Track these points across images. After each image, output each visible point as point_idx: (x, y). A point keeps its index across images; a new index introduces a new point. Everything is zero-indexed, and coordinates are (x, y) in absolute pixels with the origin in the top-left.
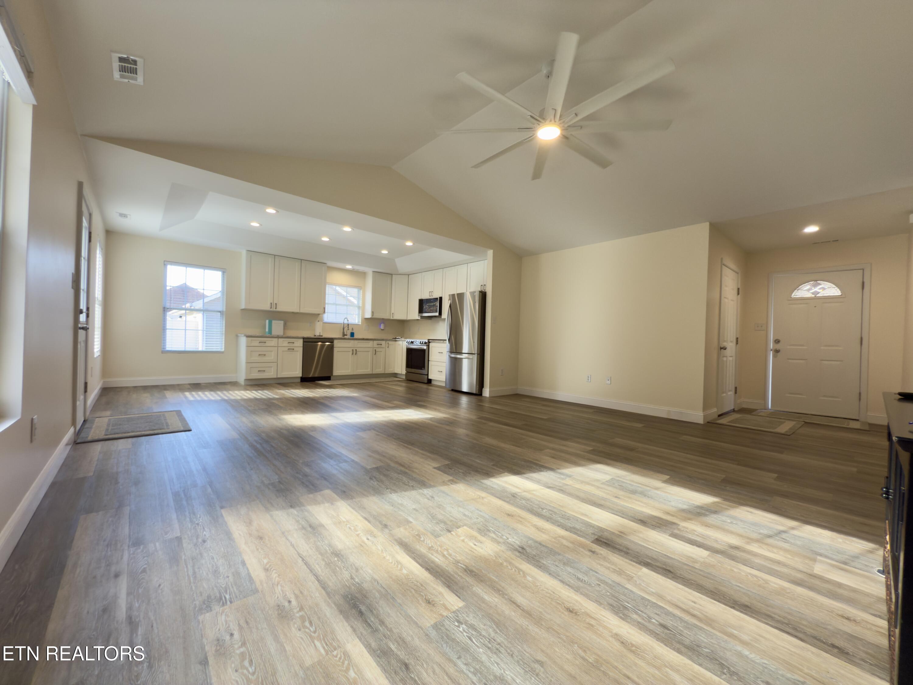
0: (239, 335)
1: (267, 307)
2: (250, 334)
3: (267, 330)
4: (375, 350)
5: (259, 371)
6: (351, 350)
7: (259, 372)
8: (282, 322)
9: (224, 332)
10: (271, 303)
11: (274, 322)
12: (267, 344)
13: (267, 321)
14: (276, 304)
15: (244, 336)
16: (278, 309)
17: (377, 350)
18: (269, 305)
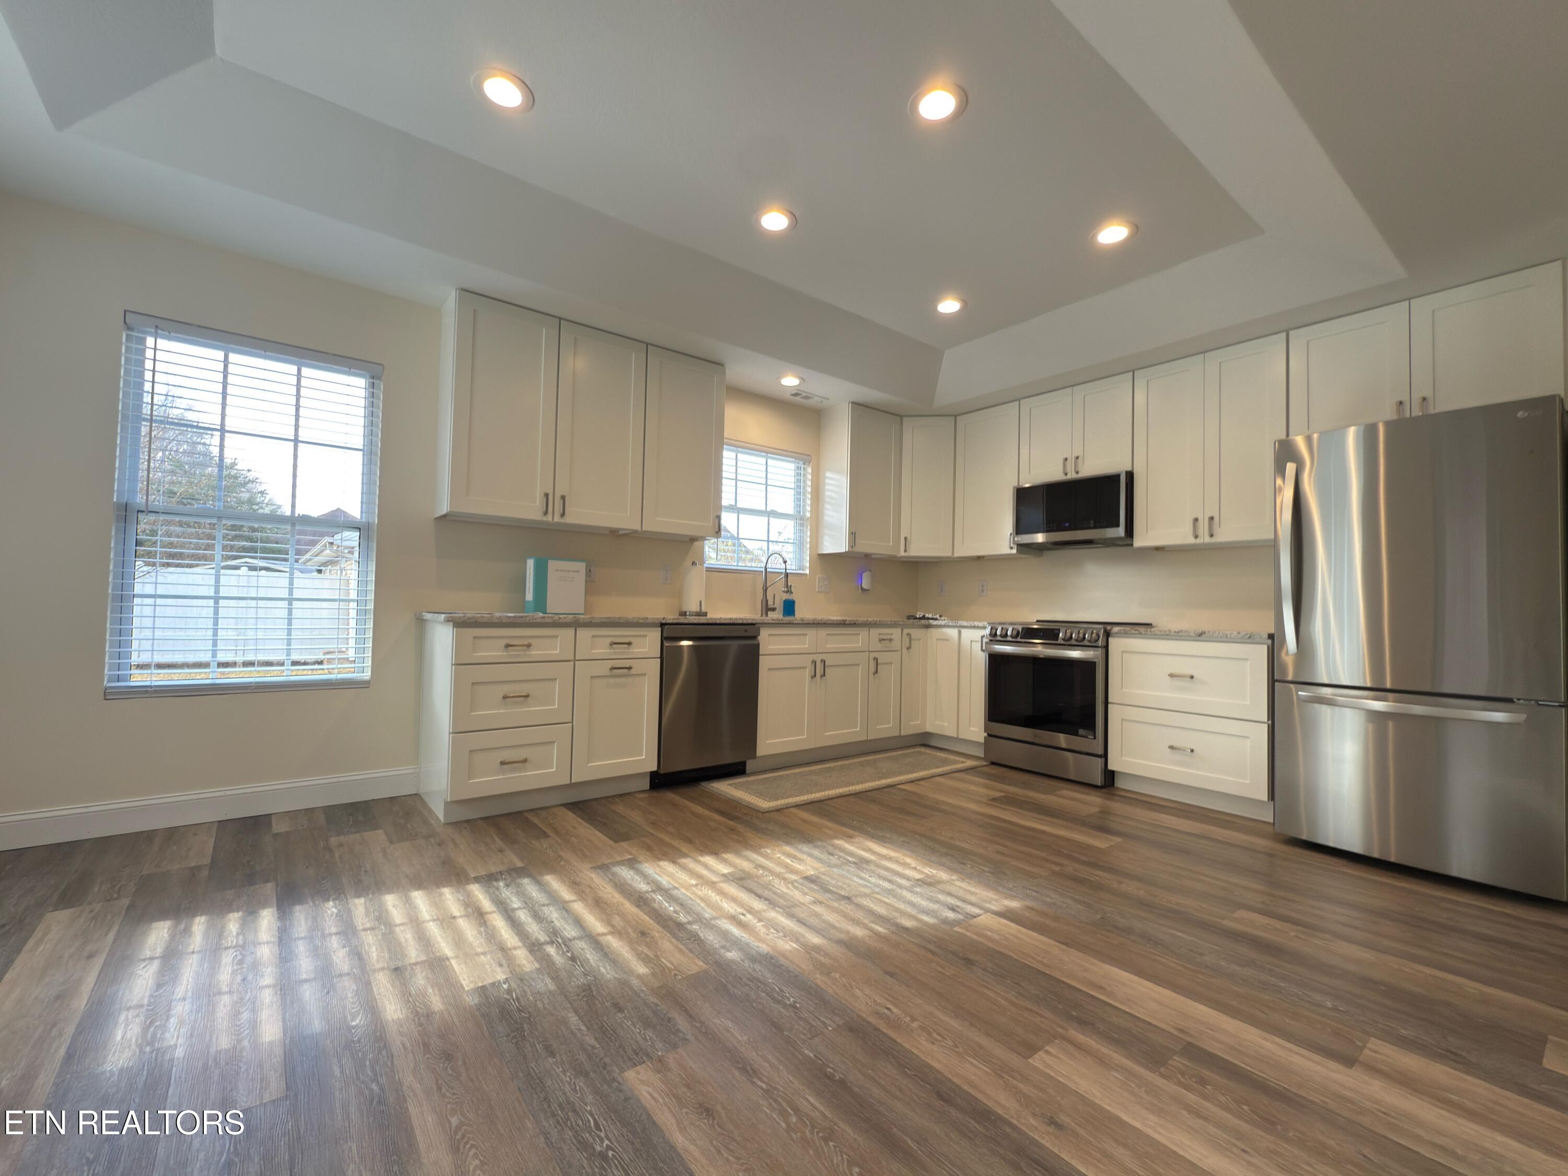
0: (428, 616)
1: (531, 510)
2: (470, 614)
3: (529, 596)
4: (876, 659)
5: (502, 763)
6: (807, 661)
7: (505, 766)
8: (581, 566)
9: (371, 606)
10: (547, 495)
11: (553, 565)
12: (535, 653)
13: (530, 563)
14: (563, 498)
15: (448, 620)
16: (569, 519)
17: (882, 657)
18: (539, 502)
